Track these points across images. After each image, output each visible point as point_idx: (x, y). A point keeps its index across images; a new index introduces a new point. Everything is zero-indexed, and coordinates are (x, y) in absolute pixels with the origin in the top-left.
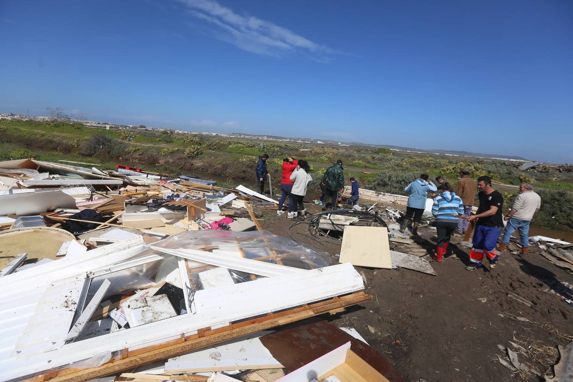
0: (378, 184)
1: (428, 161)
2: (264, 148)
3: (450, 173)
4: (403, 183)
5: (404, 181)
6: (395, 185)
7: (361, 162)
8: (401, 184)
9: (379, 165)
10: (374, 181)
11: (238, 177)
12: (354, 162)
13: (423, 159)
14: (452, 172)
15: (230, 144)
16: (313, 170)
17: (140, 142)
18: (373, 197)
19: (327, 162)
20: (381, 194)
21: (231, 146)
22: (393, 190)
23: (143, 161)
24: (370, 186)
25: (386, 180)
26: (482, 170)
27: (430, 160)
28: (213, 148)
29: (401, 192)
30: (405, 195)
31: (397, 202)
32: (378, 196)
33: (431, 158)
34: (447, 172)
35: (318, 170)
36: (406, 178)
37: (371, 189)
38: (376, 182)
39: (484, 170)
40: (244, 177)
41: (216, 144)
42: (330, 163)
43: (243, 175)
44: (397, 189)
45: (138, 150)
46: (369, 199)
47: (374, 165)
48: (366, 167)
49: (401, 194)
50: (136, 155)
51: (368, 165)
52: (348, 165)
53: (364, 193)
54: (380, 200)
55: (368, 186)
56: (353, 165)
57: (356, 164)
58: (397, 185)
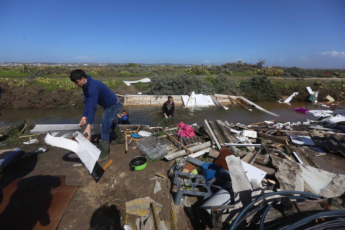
0: (154, 89)
2: (27, 68)
4: (174, 84)
7: (126, 72)
10: (150, 87)
12: (121, 72)
14: (191, 72)
18: (153, 101)
19: (98, 75)
20: (159, 97)
30: (177, 95)
34: (189, 73)
36: (175, 79)
37: (148, 94)
42: (101, 76)
47: (137, 73)
48: (132, 76)
51: (133, 74)
52: (116, 76)
53: (143, 99)
54: (159, 102)
55: (144, 92)
56: (121, 75)
57: (124, 74)
58: (170, 87)
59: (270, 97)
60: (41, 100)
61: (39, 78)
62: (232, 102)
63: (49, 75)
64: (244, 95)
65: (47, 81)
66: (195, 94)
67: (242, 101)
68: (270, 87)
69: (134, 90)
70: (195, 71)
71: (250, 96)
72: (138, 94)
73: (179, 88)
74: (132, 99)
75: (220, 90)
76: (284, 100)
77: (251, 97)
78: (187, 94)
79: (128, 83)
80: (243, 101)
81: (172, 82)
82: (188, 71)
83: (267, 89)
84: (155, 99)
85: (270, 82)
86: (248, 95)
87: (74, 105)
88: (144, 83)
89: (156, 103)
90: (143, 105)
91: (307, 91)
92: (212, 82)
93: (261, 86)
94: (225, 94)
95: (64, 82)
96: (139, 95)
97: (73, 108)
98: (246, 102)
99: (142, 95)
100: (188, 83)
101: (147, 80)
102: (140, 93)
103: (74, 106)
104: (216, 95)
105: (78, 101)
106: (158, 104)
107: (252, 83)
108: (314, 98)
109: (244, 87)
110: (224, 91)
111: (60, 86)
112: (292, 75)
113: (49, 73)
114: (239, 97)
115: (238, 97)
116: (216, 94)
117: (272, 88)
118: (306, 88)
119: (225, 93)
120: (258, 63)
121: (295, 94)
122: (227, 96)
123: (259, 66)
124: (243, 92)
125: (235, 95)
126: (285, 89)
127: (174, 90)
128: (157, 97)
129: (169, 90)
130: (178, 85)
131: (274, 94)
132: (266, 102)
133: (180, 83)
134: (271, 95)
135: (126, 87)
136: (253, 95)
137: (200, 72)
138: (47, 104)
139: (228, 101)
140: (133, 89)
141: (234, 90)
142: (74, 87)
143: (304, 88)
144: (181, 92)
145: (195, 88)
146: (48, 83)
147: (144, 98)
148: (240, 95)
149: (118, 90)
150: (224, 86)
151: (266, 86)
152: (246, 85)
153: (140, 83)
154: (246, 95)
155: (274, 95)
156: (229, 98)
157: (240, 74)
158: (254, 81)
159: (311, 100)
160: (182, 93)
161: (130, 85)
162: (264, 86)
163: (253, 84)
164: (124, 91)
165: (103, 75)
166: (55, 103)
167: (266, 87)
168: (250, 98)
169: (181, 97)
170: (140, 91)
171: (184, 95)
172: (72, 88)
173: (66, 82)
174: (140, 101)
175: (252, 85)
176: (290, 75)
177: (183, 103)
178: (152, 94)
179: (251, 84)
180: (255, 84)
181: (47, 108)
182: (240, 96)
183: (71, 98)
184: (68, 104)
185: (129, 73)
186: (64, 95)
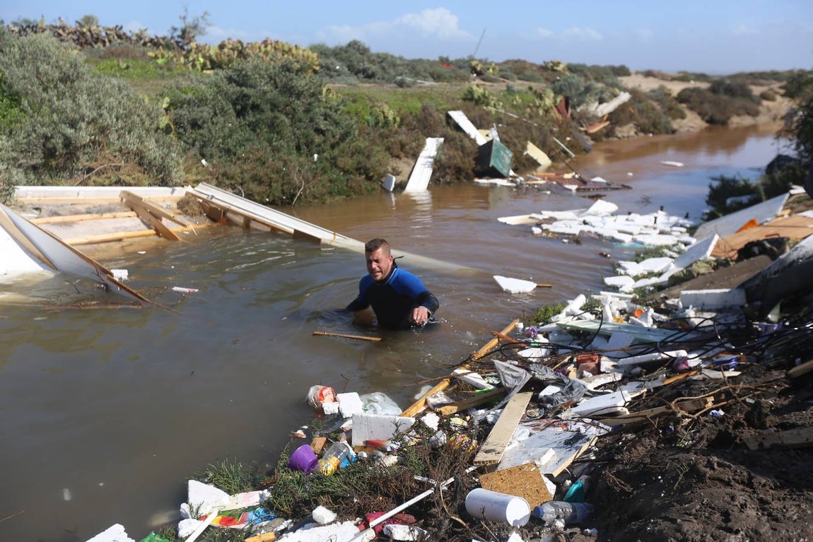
59: (346, 172)
62: (161, 232)
64: (211, 174)
67: (216, 215)
68: (326, 117)
71: (247, 176)
75: (50, 153)
76: (401, 178)
77: (257, 180)
80: (226, 210)
83: (319, 131)
85: (320, 93)
86: (234, 169)
91: (458, 128)
93: (287, 114)
94: (89, 176)
98: (248, 220)
104: (27, 193)
107: (234, 104)
108: (503, 158)
109: (195, 125)
110: (83, 161)
112: (355, 71)
114: (189, 189)
115: (180, 192)
116: (29, 183)
117: (337, 124)
118: (449, 117)
119: (90, 170)
120: (175, 29)
121: (432, 146)
122: (113, 193)
123: (181, 42)
124: (203, 156)
125: (164, 183)
126: (386, 123)
131: (358, 151)
132: (337, 198)
134: (346, 162)
136: (261, 171)
139: (130, 227)
141: (152, 149)
143: (443, 118)
148: (192, 177)
150: (73, 124)
151: (311, 115)
152: (206, 112)
154: (224, 175)
155: (361, 158)
156: (133, 205)
157: (124, 65)
158: (246, 90)
159: (496, 166)
162: (300, 114)
163: (243, 107)
167: (312, 120)
168: (254, 187)
175: (240, 114)
176: (346, 70)
179: (230, 108)
180: (255, 107)
182: (197, 182)
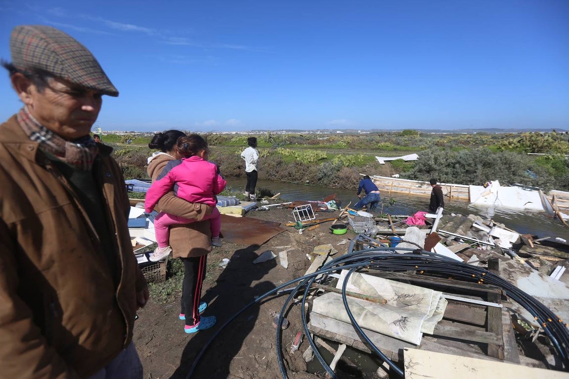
0: (420, 171)
1: (465, 139)
2: (271, 138)
3: (514, 148)
4: (457, 165)
5: (459, 162)
6: (445, 170)
7: (388, 144)
8: (454, 167)
9: (411, 146)
10: (413, 168)
11: (232, 175)
12: (379, 144)
13: (459, 137)
14: (517, 147)
15: (233, 138)
16: (326, 158)
17: (139, 143)
18: (414, 189)
19: (346, 148)
20: (424, 184)
21: (233, 140)
22: (443, 177)
23: (132, 164)
24: (408, 173)
25: (432, 162)
26: (561, 140)
27: (469, 137)
28: (213, 143)
29: (455, 180)
30: (462, 183)
31: (452, 194)
32: (420, 187)
33: (468, 136)
34: (511, 147)
35: (333, 157)
36: (460, 158)
37: (409, 178)
38: (417, 168)
39: (563, 140)
40: (239, 174)
41: (217, 139)
42: (350, 148)
43: (237, 171)
44: (450, 176)
45: (128, 152)
46: (407, 192)
48: (395, 150)
49: (456, 183)
50: (126, 158)
51: (398, 147)
52: (371, 149)
53: (399, 184)
54: (425, 192)
55: (404, 174)
56: (378, 149)
57: (383, 146)
58: (449, 170)
60: (277, 172)
61: (280, 148)
63: (290, 146)
65: (286, 152)
66: (501, 185)
69: (388, 171)
70: (528, 143)
72: (393, 176)
73: (467, 171)
74: (383, 182)
78: (483, 185)
79: (381, 160)
81: (454, 161)
82: (510, 144)
84: (417, 186)
87: (308, 181)
88: (406, 161)
89: (419, 192)
90: (397, 193)
92: (554, 166)
95: (303, 154)
96: (395, 177)
97: (307, 185)
99: (399, 178)
100: (487, 165)
101: (414, 157)
102: (397, 175)
103: (308, 183)
104: (554, 192)
105: (313, 178)
106: (421, 194)
111: (298, 159)
113: (291, 143)
116: (557, 190)
127: (455, 174)
128: (422, 184)
129: (447, 174)
130: (464, 167)
133: (469, 165)
135: (377, 165)
137: (540, 146)
138: (282, 177)
140: (388, 169)
142: (312, 161)
144: (469, 179)
145: (503, 176)
146: (287, 154)
147: (401, 184)
149: (365, 168)
153: (401, 161)
160: (472, 182)
161: (384, 163)
164: (373, 170)
165: (353, 147)
166: (290, 178)
169: (469, 188)
170: (397, 171)
171: (476, 185)
172: (309, 162)
173: (305, 154)
174: (394, 186)
177: (469, 199)
178: (416, 178)
181: (281, 182)
183: (307, 173)
184: (302, 180)
185: (392, 146)
186: (300, 169)
